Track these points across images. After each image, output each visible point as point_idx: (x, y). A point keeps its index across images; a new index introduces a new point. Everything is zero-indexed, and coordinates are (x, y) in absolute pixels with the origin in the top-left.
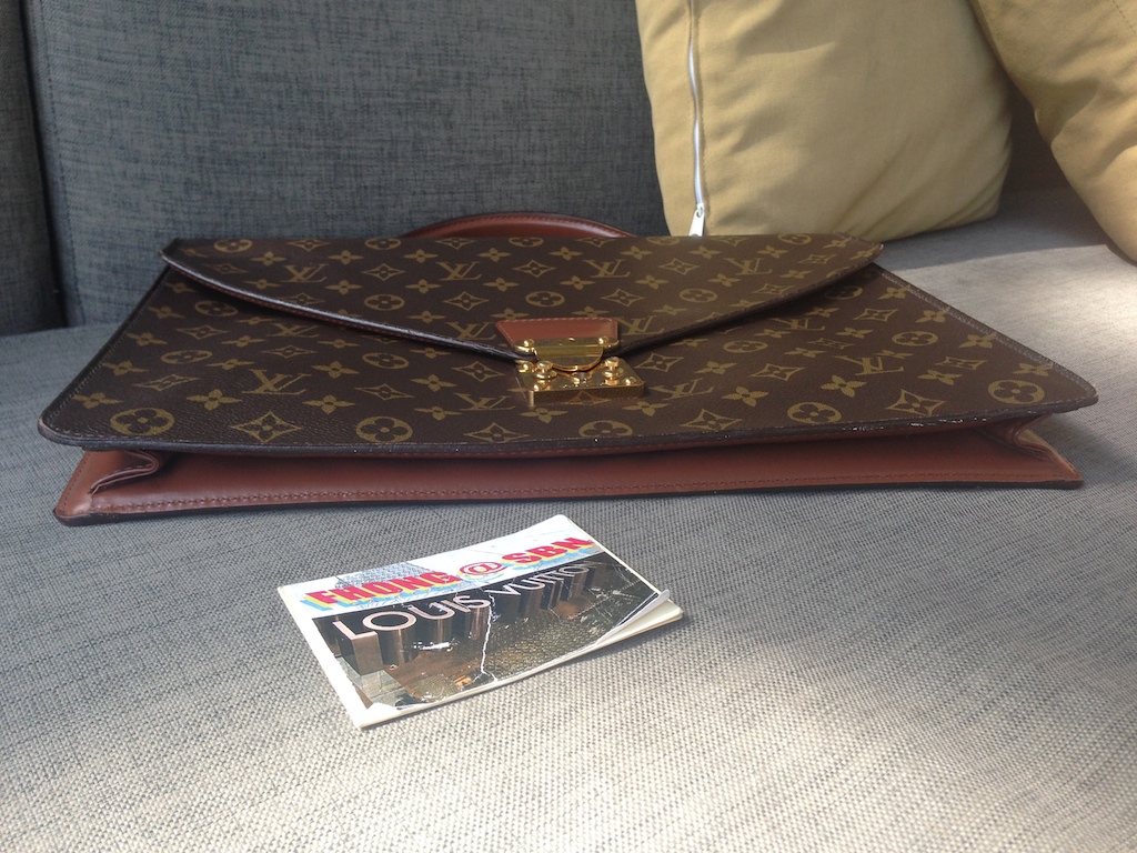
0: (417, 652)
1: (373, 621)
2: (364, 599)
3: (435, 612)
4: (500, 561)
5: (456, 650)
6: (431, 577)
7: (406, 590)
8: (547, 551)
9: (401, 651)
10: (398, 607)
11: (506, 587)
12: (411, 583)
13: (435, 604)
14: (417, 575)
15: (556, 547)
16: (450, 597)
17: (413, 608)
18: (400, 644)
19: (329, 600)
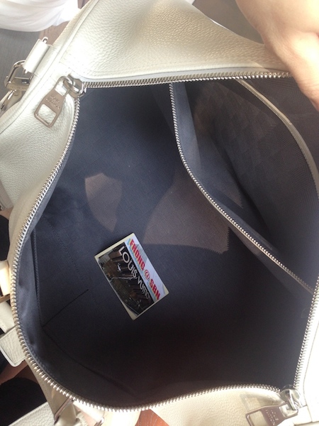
0: (116, 264)
1: (125, 255)
2: (132, 251)
4: (151, 278)
5: (119, 272)
6: (143, 264)
7: (137, 259)
8: (154, 288)
10: (131, 258)
11: (141, 281)
12: (140, 260)
13: (133, 266)
14: (143, 260)
16: (136, 268)
17: (131, 262)
18: (118, 261)
19: (131, 244)
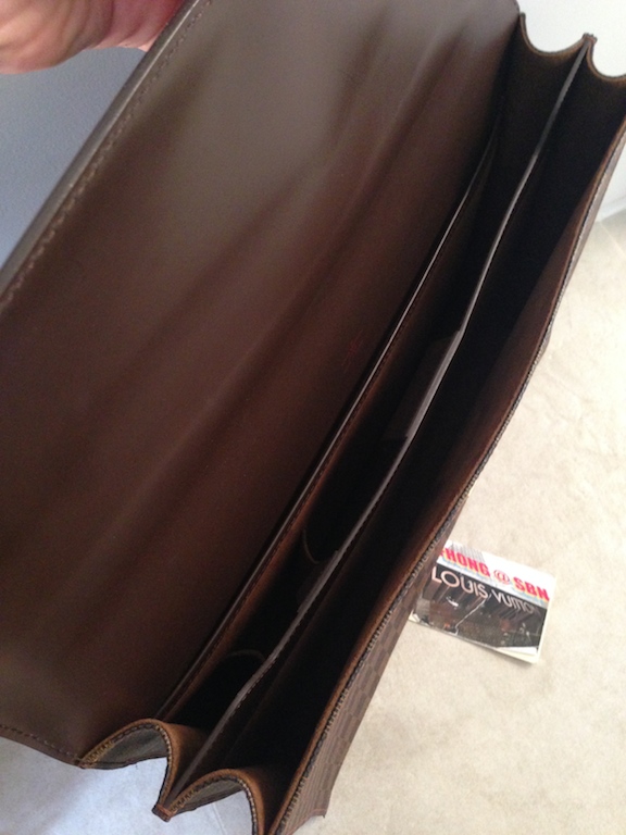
0: (444, 600)
1: (446, 576)
2: (452, 561)
3: (467, 586)
5: (458, 610)
6: (482, 568)
7: (468, 567)
8: (529, 588)
9: (441, 597)
10: (458, 574)
11: (500, 594)
12: (473, 564)
13: (470, 582)
14: (478, 561)
15: (536, 590)
16: (478, 582)
17: (462, 579)
18: (444, 593)
